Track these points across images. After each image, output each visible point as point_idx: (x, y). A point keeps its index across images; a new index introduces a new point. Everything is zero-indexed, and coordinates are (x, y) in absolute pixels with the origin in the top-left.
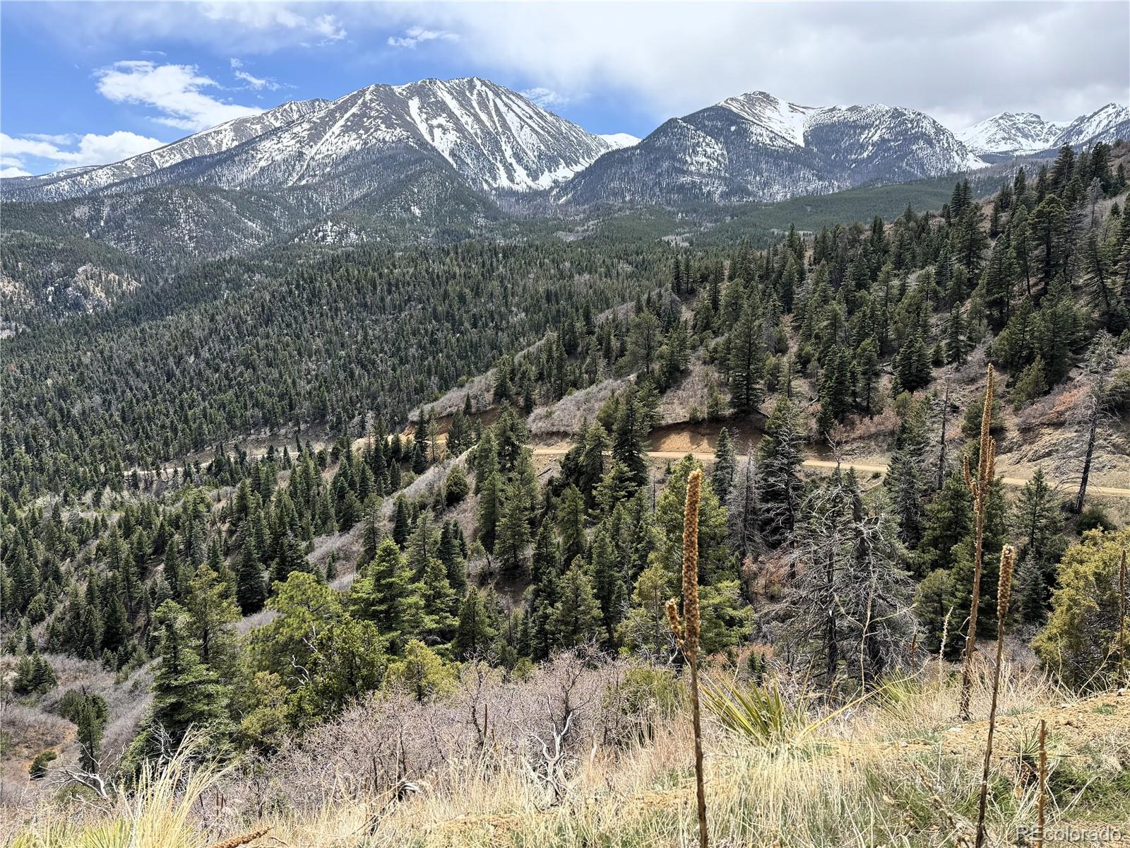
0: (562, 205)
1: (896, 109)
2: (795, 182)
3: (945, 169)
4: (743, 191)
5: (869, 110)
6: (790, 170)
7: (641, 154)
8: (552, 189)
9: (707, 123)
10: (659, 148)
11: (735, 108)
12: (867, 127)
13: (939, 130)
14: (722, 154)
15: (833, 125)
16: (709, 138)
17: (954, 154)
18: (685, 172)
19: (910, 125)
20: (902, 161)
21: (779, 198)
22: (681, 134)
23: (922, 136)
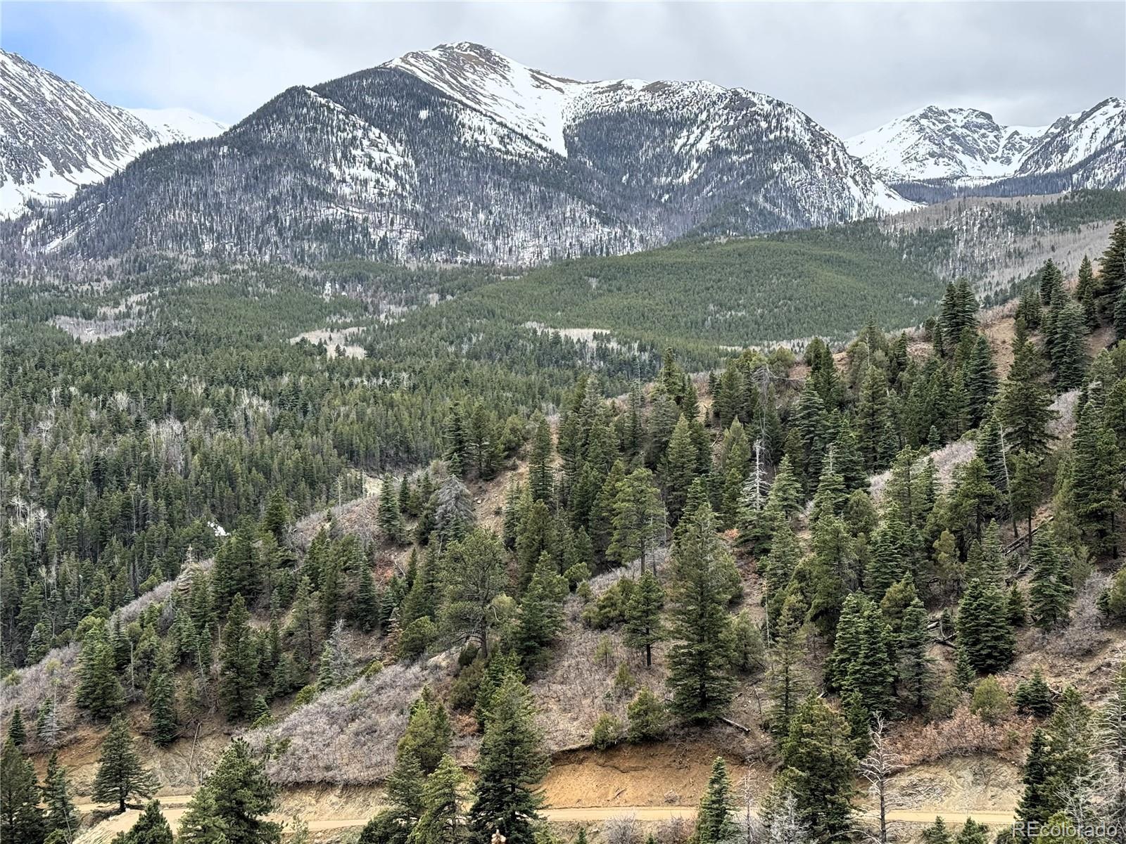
0: (54, 256)
1: (736, 93)
2: (556, 226)
3: (835, 210)
4: (456, 243)
5: (686, 92)
6: (546, 203)
7: (231, 156)
8: (25, 219)
9: (368, 99)
10: (271, 147)
11: (424, 73)
12: (683, 124)
13: (819, 137)
14: (406, 165)
15: (619, 118)
16: (377, 131)
17: (850, 182)
18: (330, 198)
19: (764, 125)
20: (757, 192)
21: (527, 257)
22: (316, 120)
23: (789, 146)
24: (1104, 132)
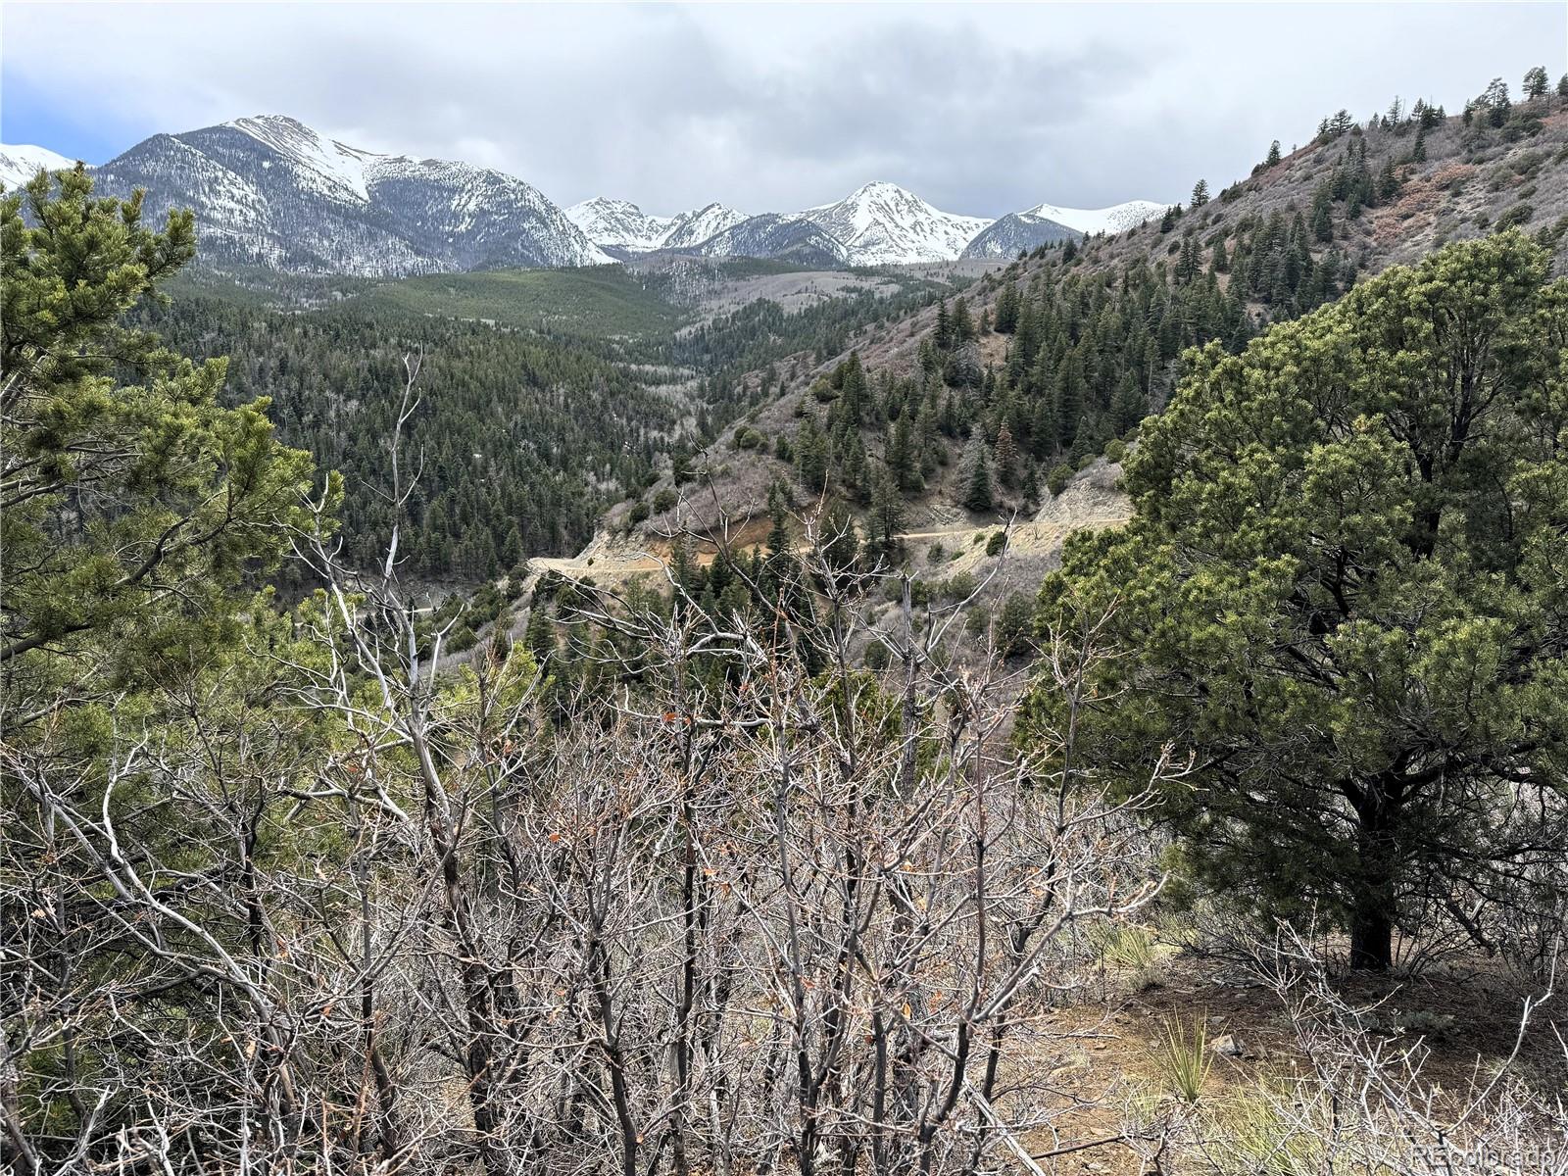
1: (490, 173)
2: (384, 254)
3: (566, 259)
4: (317, 262)
5: (454, 169)
6: (372, 236)
7: (117, 181)
10: (149, 178)
12: (453, 190)
13: (550, 208)
14: (260, 201)
15: (407, 181)
16: (233, 174)
17: (573, 240)
18: (208, 220)
19: (513, 196)
20: (516, 242)
21: (367, 273)
22: (183, 161)
23: (531, 212)
24: (714, 224)
